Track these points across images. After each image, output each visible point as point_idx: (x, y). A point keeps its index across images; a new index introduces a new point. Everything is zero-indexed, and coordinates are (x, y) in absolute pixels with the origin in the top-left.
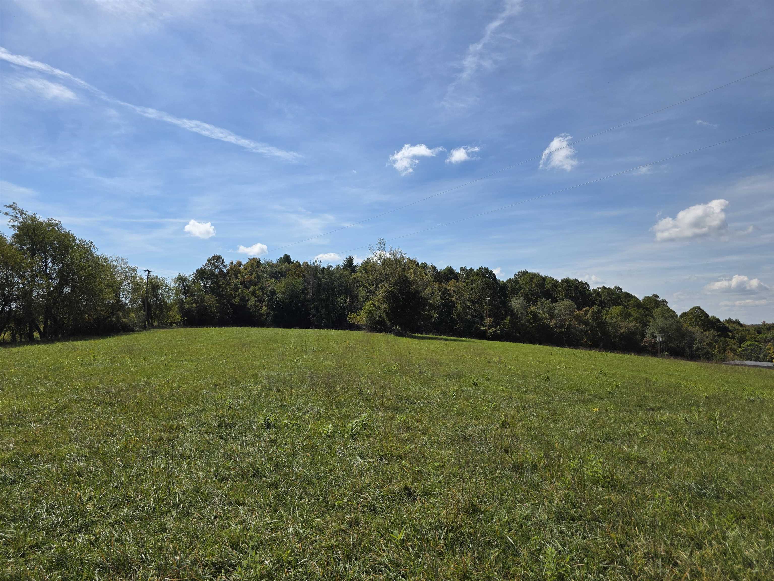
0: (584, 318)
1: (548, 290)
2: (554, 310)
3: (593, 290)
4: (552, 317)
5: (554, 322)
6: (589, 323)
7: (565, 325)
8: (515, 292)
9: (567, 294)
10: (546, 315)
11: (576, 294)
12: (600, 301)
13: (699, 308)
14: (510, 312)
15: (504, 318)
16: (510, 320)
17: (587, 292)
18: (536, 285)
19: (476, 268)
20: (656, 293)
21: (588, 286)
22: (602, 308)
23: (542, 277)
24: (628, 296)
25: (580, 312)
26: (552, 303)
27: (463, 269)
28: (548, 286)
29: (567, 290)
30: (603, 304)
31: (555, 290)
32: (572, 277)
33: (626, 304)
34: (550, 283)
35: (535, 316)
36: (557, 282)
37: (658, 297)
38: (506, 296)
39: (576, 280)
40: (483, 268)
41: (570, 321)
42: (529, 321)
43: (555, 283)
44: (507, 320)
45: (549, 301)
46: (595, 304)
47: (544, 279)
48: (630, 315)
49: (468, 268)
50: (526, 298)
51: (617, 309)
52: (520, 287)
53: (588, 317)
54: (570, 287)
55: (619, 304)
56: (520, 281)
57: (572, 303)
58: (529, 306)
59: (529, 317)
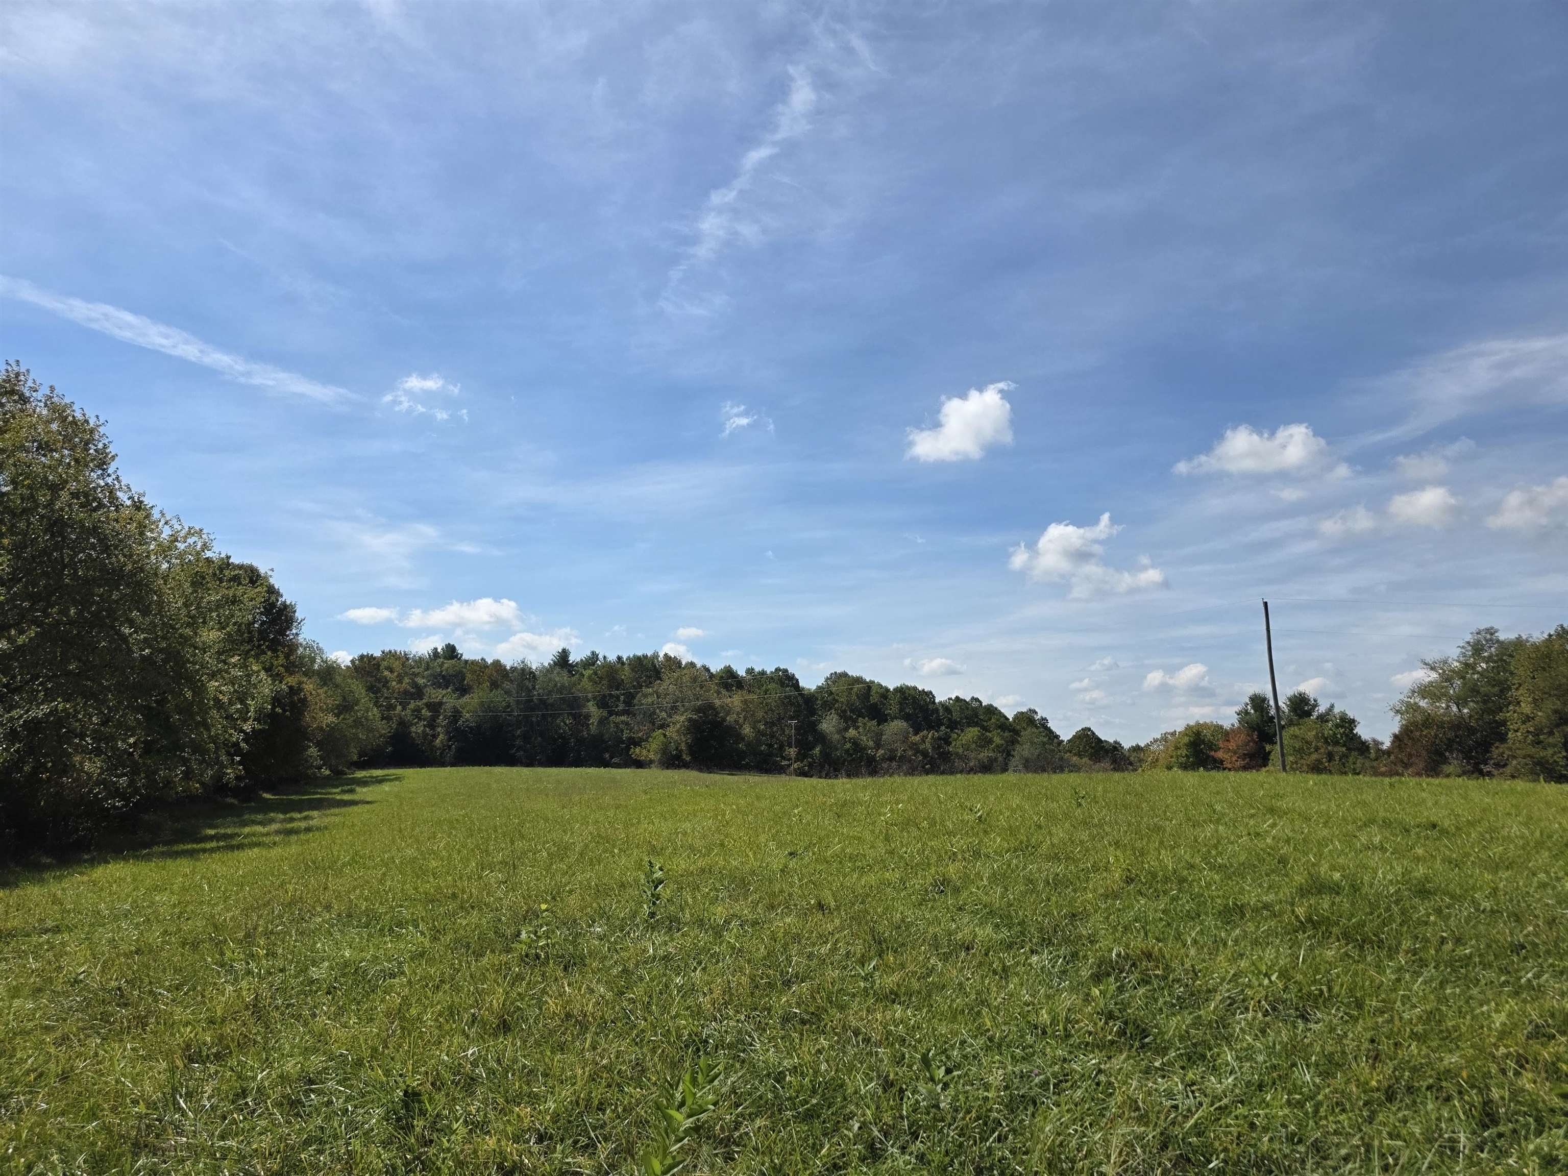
0: (922, 747)
1: (875, 704)
2: (882, 735)
3: (940, 703)
4: (878, 745)
5: (881, 752)
6: (928, 753)
7: (896, 756)
8: (828, 706)
9: (901, 710)
10: (871, 743)
11: (915, 709)
12: (950, 719)
13: (1089, 729)
14: (821, 738)
15: (813, 748)
16: (821, 752)
17: (930, 707)
18: (857, 695)
19: (770, 669)
20: (1032, 708)
21: (934, 697)
22: (952, 730)
23: (864, 682)
24: (991, 711)
25: (917, 738)
26: (879, 725)
27: (750, 671)
28: (874, 698)
29: (901, 704)
30: (953, 725)
31: (884, 704)
32: (910, 683)
33: (985, 724)
34: (877, 692)
35: (855, 743)
36: (887, 690)
37: (1036, 713)
38: (813, 712)
39: (915, 688)
40: (780, 670)
41: (904, 751)
42: (847, 751)
43: (885, 693)
44: (817, 750)
45: (874, 722)
46: (942, 724)
47: (869, 687)
48: (990, 741)
49: (757, 669)
50: (843, 715)
51: (972, 733)
52: (834, 699)
53: (928, 746)
54: (906, 698)
55: (976, 724)
56: (834, 689)
57: (905, 724)
58: (846, 729)
59: (848, 746)
